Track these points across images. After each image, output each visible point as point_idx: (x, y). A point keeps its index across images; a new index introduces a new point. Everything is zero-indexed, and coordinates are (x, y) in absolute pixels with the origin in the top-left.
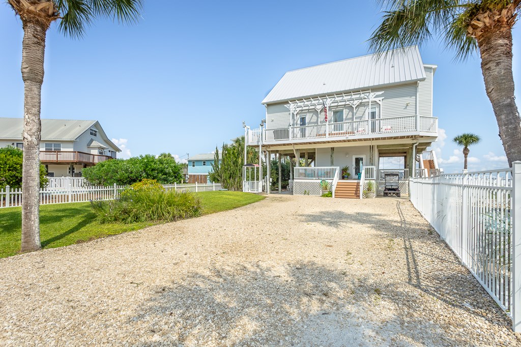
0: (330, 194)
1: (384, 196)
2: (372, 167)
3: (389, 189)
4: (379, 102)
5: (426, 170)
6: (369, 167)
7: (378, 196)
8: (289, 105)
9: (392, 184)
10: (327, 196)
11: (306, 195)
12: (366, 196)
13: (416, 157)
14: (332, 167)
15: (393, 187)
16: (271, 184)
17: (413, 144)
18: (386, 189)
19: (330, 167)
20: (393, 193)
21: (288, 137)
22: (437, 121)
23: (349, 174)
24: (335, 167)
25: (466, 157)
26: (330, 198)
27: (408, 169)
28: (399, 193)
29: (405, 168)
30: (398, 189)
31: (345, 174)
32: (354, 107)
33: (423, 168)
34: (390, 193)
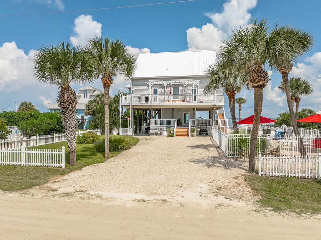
0: (172, 135)
1: (200, 135)
2: (194, 120)
3: (202, 132)
4: (197, 84)
5: (220, 120)
6: (192, 120)
7: (197, 135)
8: (148, 82)
9: (204, 129)
10: (171, 136)
11: (158, 136)
12: (192, 136)
13: (215, 112)
14: (172, 120)
15: (204, 130)
16: (134, 130)
17: (214, 108)
18: (201, 131)
19: (171, 120)
20: (204, 133)
21: (147, 101)
22: (224, 97)
23: (181, 123)
24: (174, 120)
25: (240, 111)
26: (173, 137)
27: (211, 120)
28: (207, 133)
29: (210, 119)
30: (206, 131)
31: (179, 124)
32: (185, 86)
33: (218, 119)
34: (203, 134)
